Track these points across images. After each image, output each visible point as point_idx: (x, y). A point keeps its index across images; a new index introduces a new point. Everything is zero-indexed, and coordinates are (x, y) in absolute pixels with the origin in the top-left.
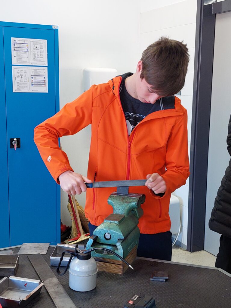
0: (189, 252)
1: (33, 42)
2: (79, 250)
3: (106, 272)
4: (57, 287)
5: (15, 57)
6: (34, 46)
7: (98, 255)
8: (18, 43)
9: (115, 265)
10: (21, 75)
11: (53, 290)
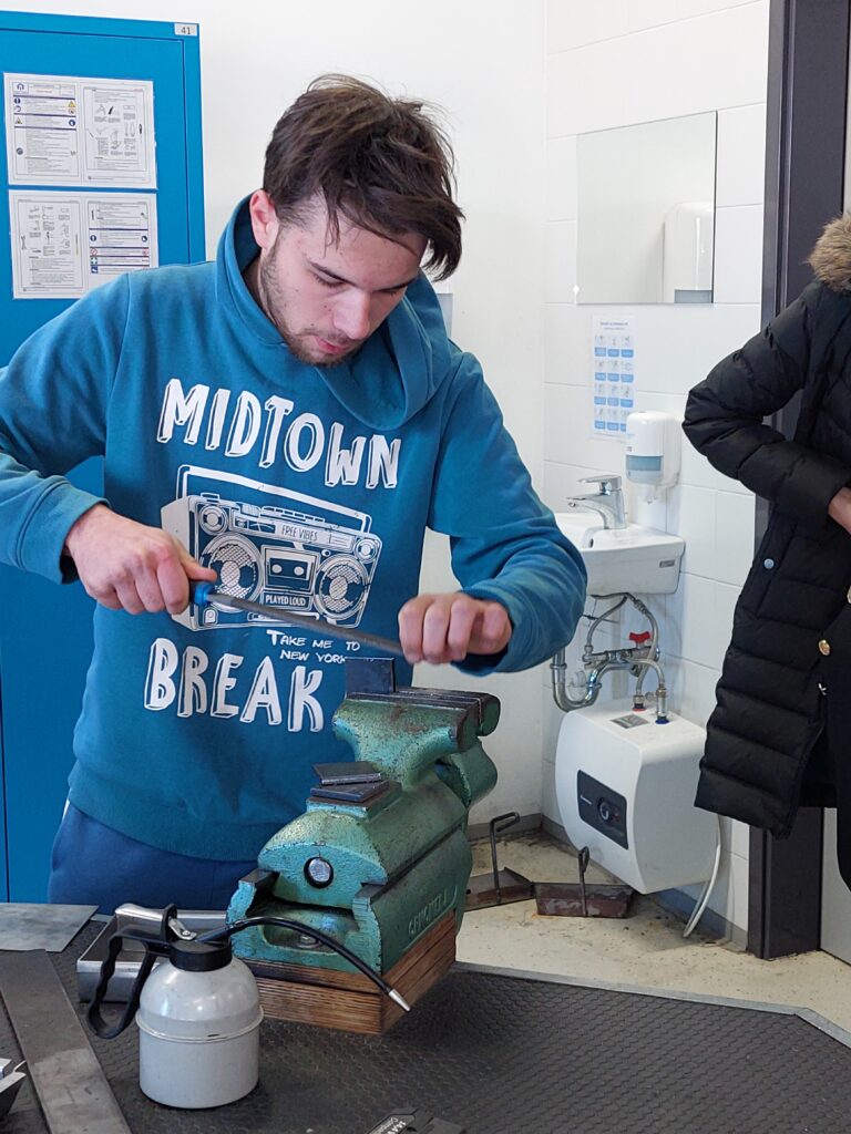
0: (757, 957)
1: (94, 90)
2: (182, 931)
3: (311, 1026)
4: (86, 1090)
5: (20, 152)
6: (97, 106)
7: (276, 953)
8: (30, 94)
9: (349, 994)
10: (45, 229)
11: (66, 1101)
